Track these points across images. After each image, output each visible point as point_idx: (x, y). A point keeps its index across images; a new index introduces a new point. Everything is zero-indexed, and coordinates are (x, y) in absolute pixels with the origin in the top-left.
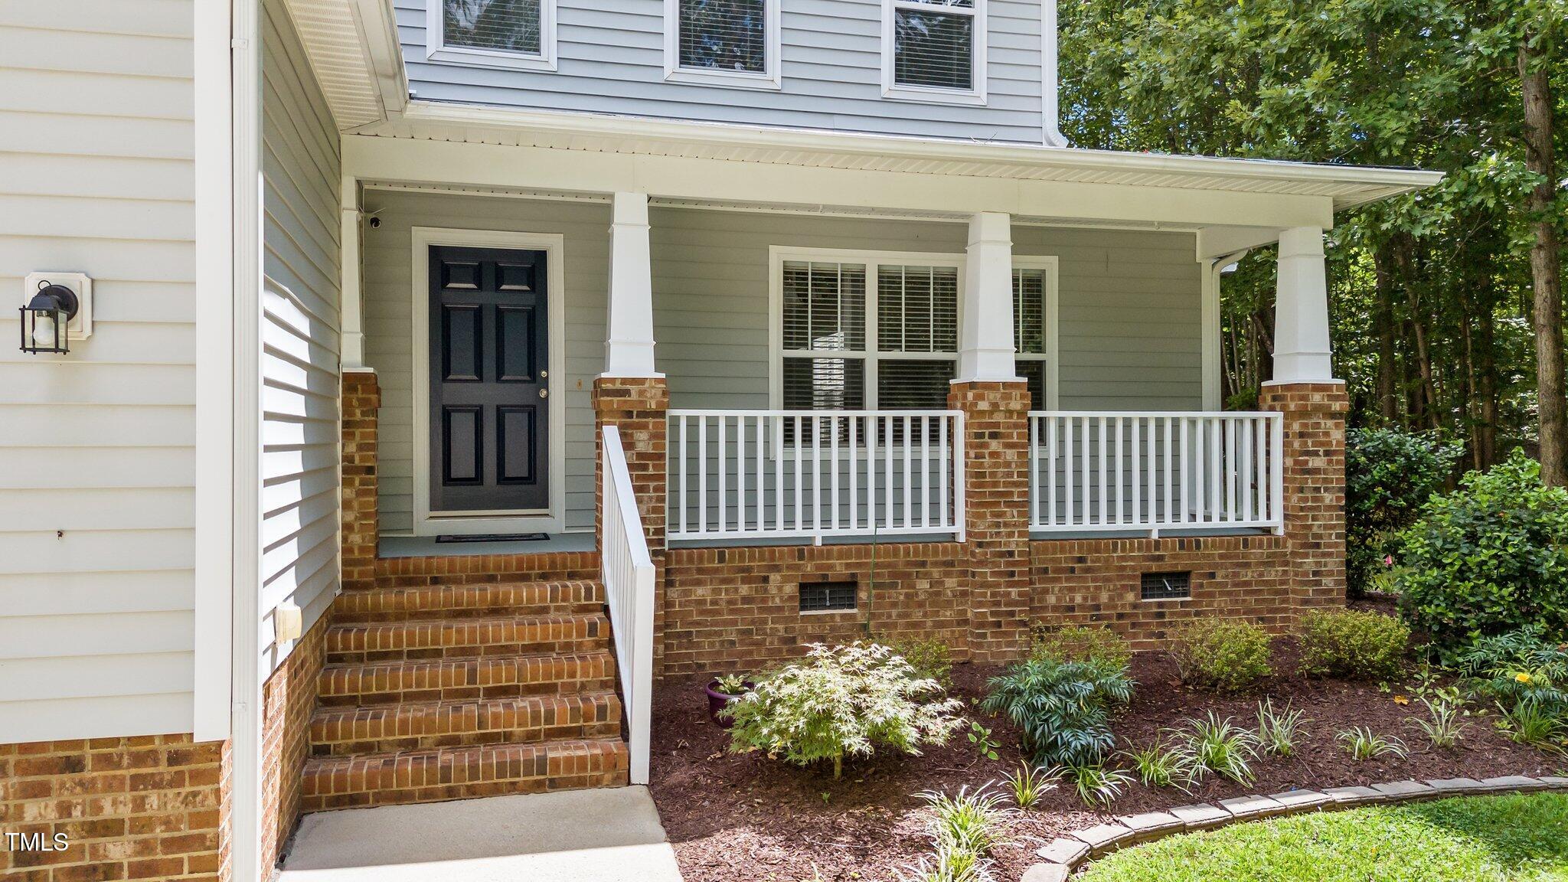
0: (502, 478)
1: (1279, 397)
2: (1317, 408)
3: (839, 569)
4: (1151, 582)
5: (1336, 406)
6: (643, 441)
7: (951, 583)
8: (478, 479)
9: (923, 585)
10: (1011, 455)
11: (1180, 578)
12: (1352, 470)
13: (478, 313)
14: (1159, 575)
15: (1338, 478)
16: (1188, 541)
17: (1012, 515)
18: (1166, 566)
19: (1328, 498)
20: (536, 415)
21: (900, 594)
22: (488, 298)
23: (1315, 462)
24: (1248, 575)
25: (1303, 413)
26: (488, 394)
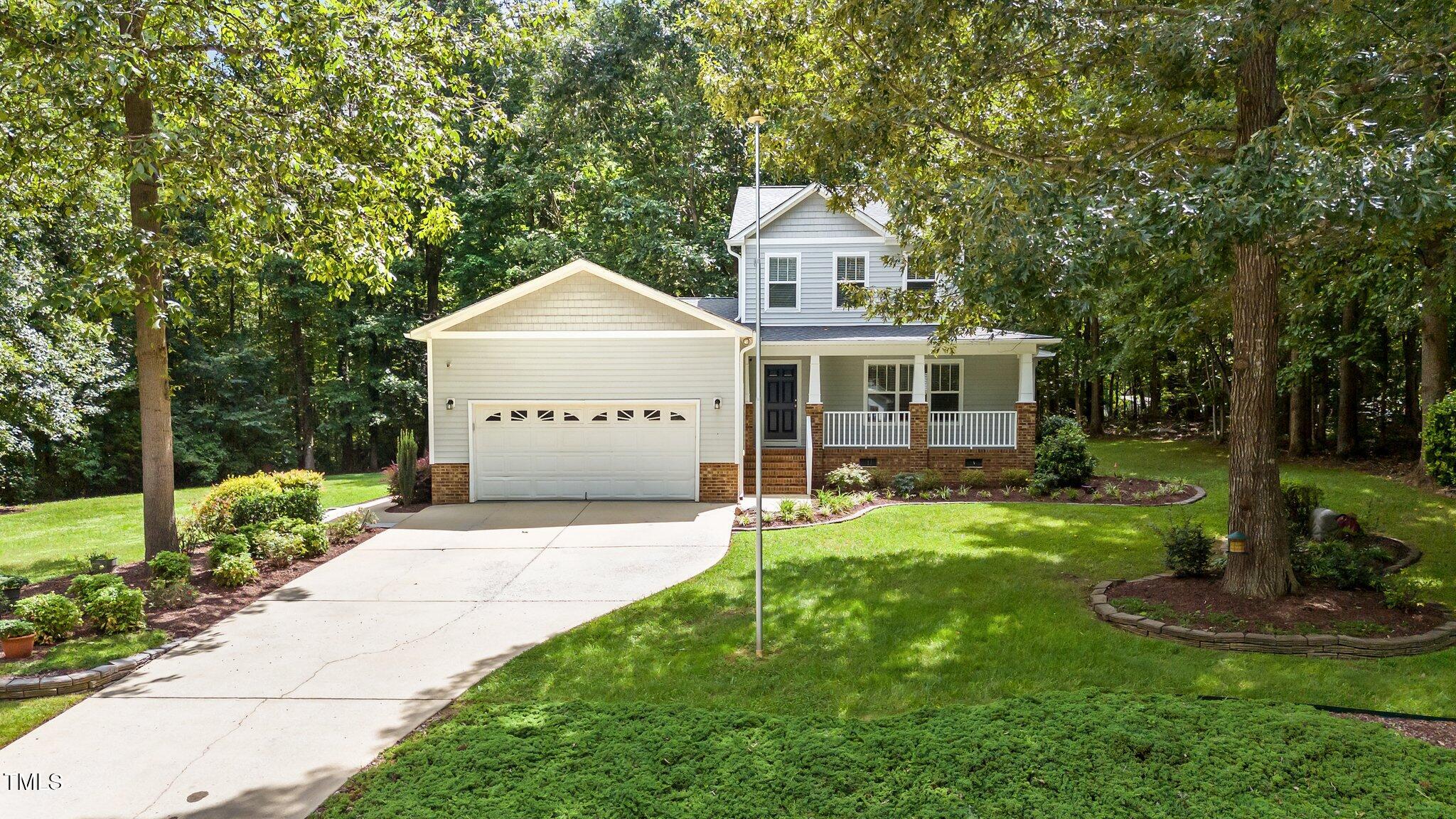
0: (784, 430)
1: (1016, 406)
2: (1025, 410)
3: (871, 455)
4: (969, 462)
5: (1035, 410)
6: (817, 420)
7: (904, 460)
8: (778, 430)
9: (896, 460)
10: (922, 424)
11: (979, 461)
13: (778, 383)
14: (972, 460)
15: (1033, 431)
16: (982, 450)
17: (922, 441)
18: (974, 457)
19: (1029, 438)
20: (794, 412)
21: (889, 463)
22: (780, 379)
23: (1026, 427)
24: (1002, 461)
26: (780, 406)
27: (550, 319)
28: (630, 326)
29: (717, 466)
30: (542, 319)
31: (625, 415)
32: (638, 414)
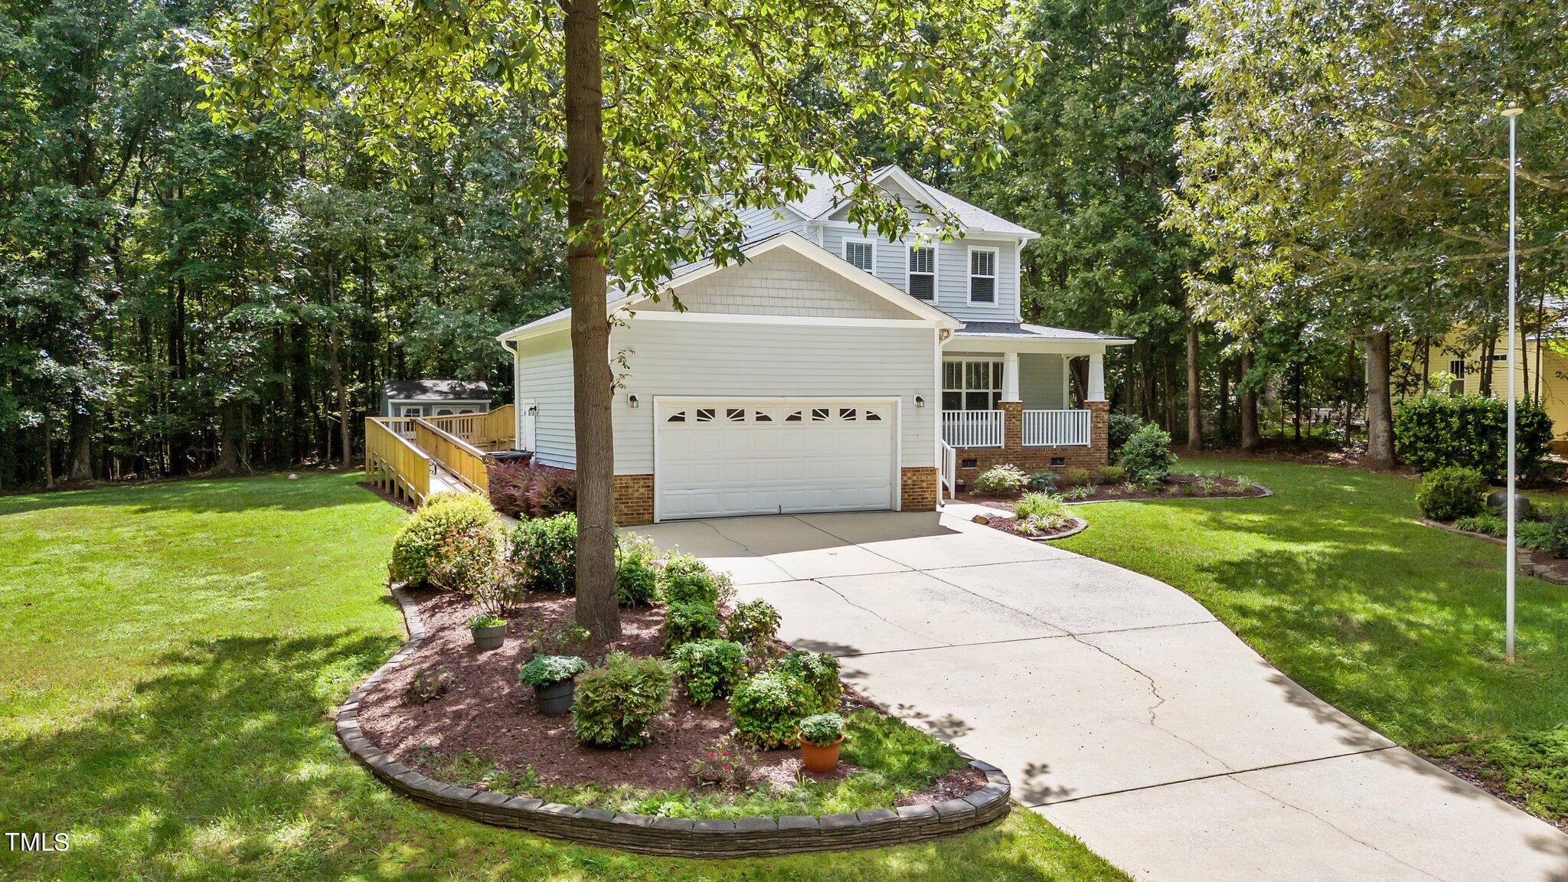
1: (1090, 405)
2: (1100, 409)
3: (972, 456)
4: (1054, 461)
7: (1001, 460)
9: (994, 461)
10: (1018, 423)
11: (1062, 460)
12: (1110, 427)
14: (1056, 459)
15: (1106, 430)
16: (1064, 448)
17: (1016, 440)
18: (1058, 456)
19: (1103, 436)
21: (988, 463)
23: (1099, 425)
24: (1081, 459)
25: (1097, 410)
27: (747, 301)
29: (916, 470)
31: (820, 414)
32: (834, 413)
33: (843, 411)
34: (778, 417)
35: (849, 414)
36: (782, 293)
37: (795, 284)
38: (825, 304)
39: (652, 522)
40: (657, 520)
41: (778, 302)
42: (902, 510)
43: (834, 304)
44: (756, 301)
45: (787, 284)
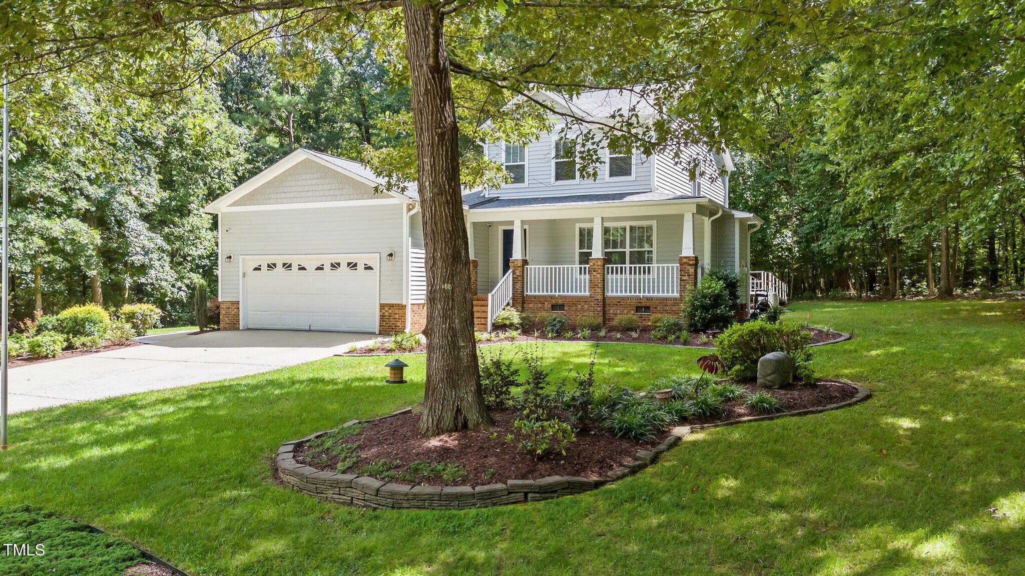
2: (685, 263)
3: (560, 302)
4: (638, 309)
5: (691, 262)
6: (518, 273)
7: (586, 306)
9: (579, 306)
10: (598, 275)
11: (647, 308)
14: (641, 307)
16: (649, 299)
17: (599, 290)
18: (643, 304)
21: (574, 308)
23: (686, 278)
24: (667, 308)
27: (288, 195)
28: (334, 198)
29: (391, 306)
30: (283, 195)
31: (335, 266)
32: (344, 265)
33: (349, 264)
34: (311, 266)
35: (353, 266)
36: (307, 188)
37: (314, 182)
38: (332, 192)
39: (238, 329)
40: (241, 328)
41: (304, 194)
42: (380, 334)
43: (337, 192)
44: (292, 195)
45: (310, 182)
